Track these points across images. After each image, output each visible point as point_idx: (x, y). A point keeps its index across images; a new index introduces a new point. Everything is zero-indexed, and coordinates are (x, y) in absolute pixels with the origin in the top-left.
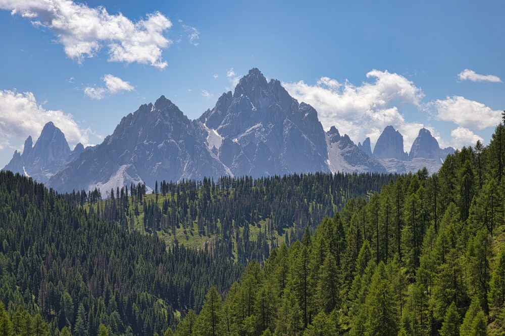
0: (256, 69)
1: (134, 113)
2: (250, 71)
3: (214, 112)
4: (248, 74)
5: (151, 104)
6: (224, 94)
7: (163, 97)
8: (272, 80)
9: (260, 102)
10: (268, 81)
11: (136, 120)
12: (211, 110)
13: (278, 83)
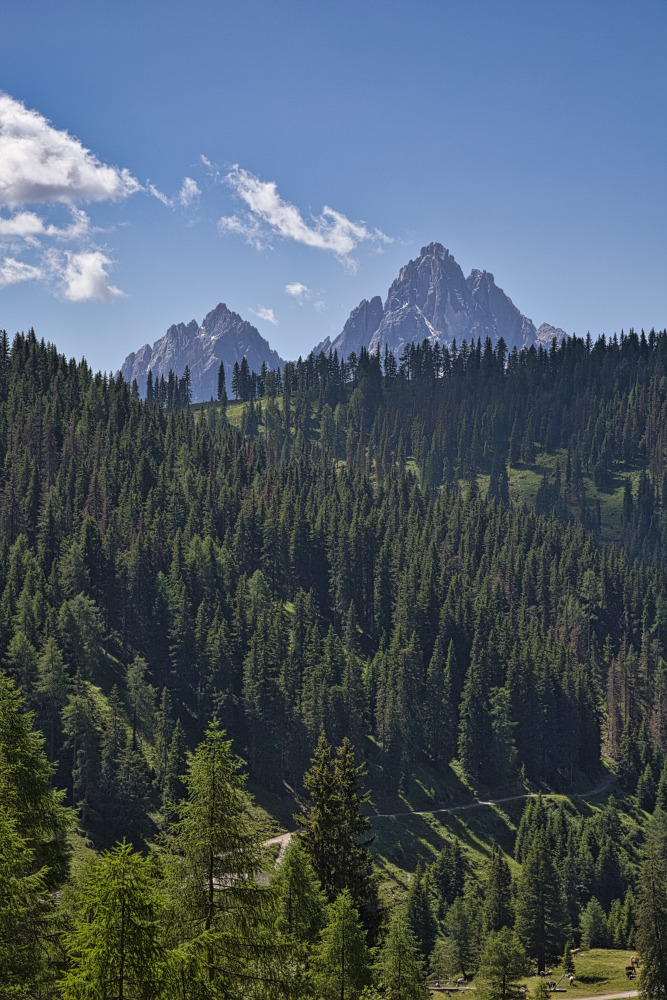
0: (439, 246)
1: (155, 344)
2: (424, 251)
3: (339, 343)
4: (419, 255)
5: (193, 324)
6: (364, 304)
7: (222, 307)
8: (475, 272)
9: (447, 322)
10: (467, 274)
11: (159, 359)
12: (332, 340)
13: (488, 278)
